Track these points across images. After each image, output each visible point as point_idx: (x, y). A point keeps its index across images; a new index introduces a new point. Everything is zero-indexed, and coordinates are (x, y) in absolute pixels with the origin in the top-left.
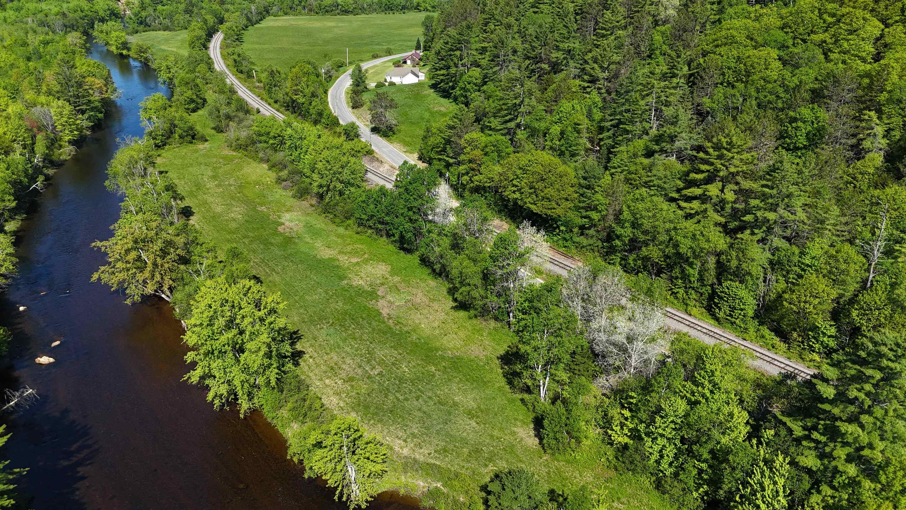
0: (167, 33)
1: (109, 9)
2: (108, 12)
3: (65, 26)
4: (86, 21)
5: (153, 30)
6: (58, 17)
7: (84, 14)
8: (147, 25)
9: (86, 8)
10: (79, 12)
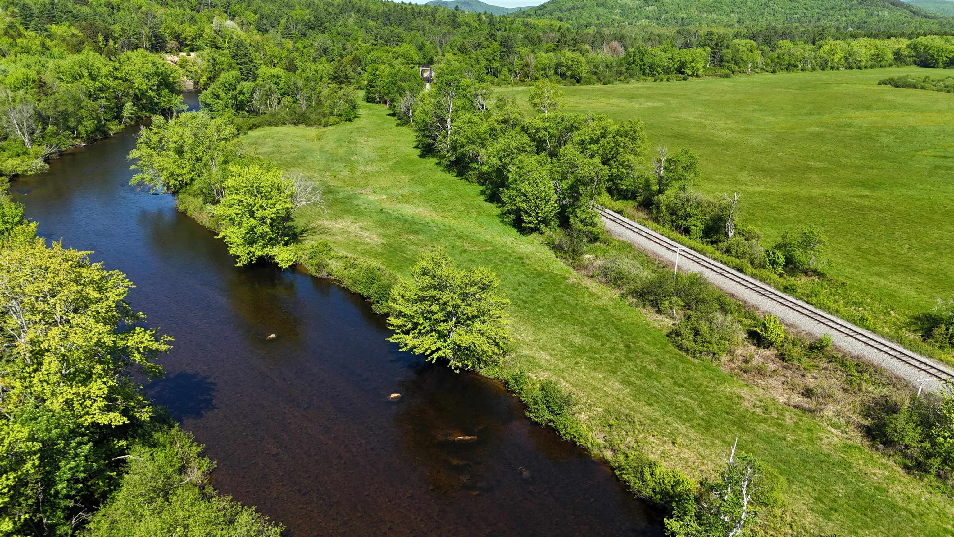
0: (302, 130)
1: (156, 74)
2: (155, 81)
3: (43, 119)
4: (104, 102)
5: (270, 124)
6: (22, 92)
7: (98, 84)
8: (253, 112)
9: (104, 71)
10: (86, 80)
